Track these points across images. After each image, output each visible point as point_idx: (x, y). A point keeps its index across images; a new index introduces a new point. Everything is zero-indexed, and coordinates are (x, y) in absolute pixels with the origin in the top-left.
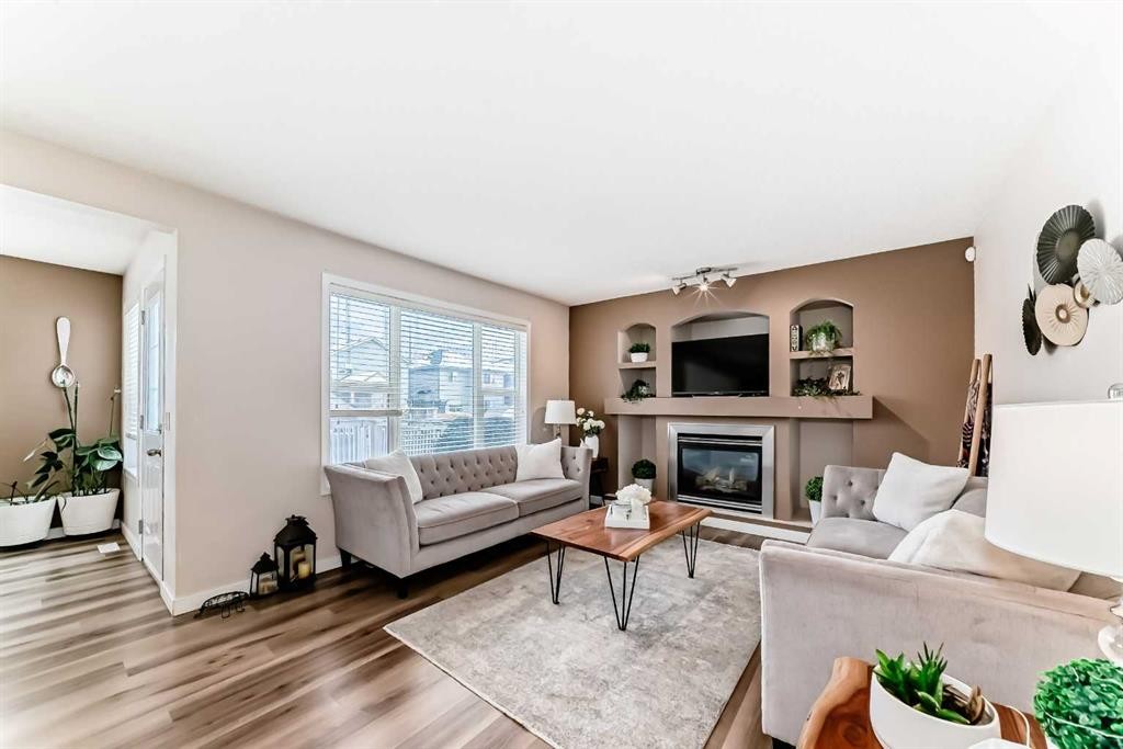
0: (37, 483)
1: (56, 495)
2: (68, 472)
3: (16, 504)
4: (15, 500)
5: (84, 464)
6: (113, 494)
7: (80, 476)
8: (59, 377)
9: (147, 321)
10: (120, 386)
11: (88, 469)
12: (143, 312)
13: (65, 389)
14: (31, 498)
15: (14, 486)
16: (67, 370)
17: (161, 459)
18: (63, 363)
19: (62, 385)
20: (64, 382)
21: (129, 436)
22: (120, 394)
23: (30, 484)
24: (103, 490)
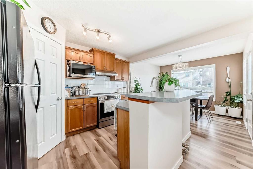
0: (223, 103)
1: (227, 106)
2: (229, 101)
3: (220, 106)
4: (219, 105)
5: (233, 100)
6: (241, 109)
7: (232, 103)
8: (227, 80)
9: (248, 63)
10: (242, 81)
11: (234, 101)
12: (247, 60)
13: (229, 83)
14: (222, 106)
15: (219, 102)
16: (229, 78)
17: (252, 102)
18: (228, 77)
19: (228, 82)
20: (228, 81)
21: (244, 94)
22: (242, 84)
23: (222, 102)
24: (238, 107)
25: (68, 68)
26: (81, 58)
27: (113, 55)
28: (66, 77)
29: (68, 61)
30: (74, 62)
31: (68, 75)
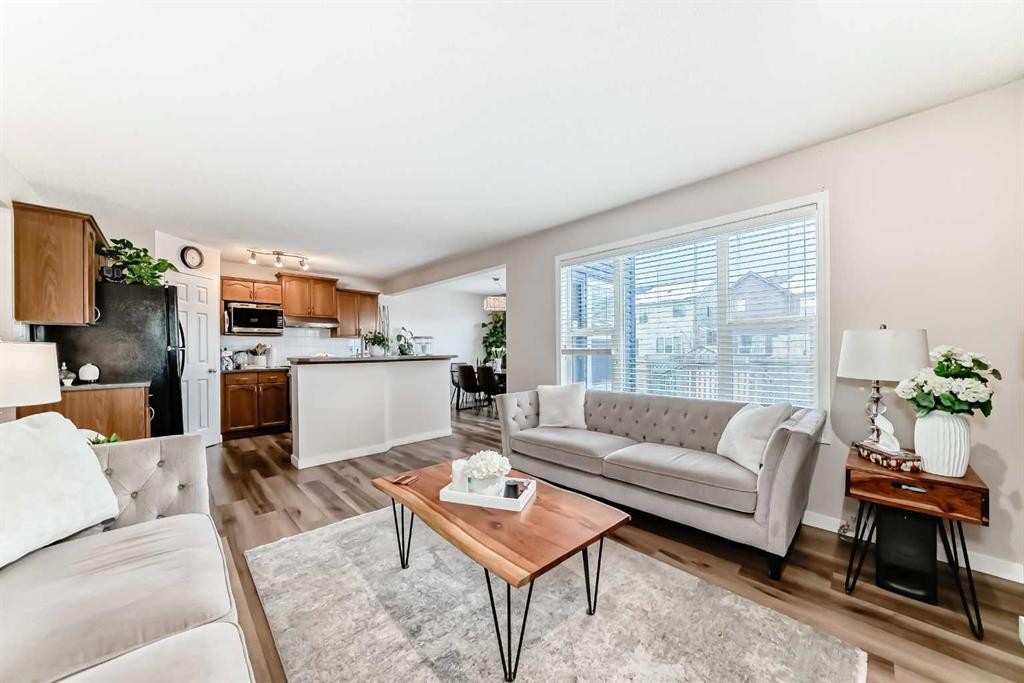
25: (227, 317)
26: (253, 294)
27: (333, 282)
28: (223, 333)
29: (227, 302)
30: (238, 306)
31: (226, 330)
